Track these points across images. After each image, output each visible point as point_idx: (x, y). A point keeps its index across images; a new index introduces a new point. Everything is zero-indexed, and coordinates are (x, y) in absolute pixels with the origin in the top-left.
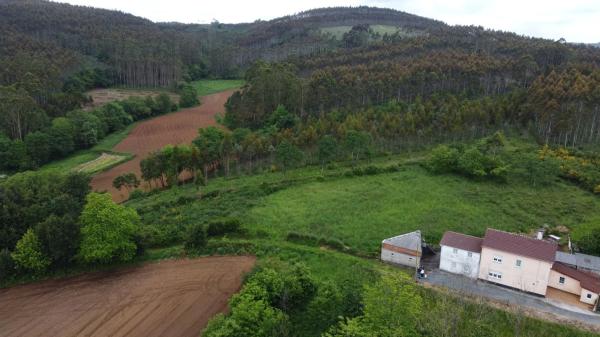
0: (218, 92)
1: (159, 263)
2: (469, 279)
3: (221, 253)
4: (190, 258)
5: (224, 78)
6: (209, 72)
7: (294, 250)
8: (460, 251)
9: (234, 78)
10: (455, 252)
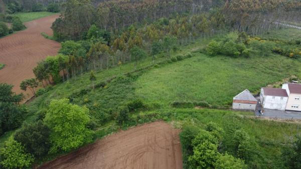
0: (34, 19)
1: (106, 138)
2: (281, 111)
3: (141, 123)
4: (124, 130)
5: (33, 11)
6: (22, 8)
7: (185, 113)
8: (276, 97)
9: (40, 11)
10: (274, 98)
